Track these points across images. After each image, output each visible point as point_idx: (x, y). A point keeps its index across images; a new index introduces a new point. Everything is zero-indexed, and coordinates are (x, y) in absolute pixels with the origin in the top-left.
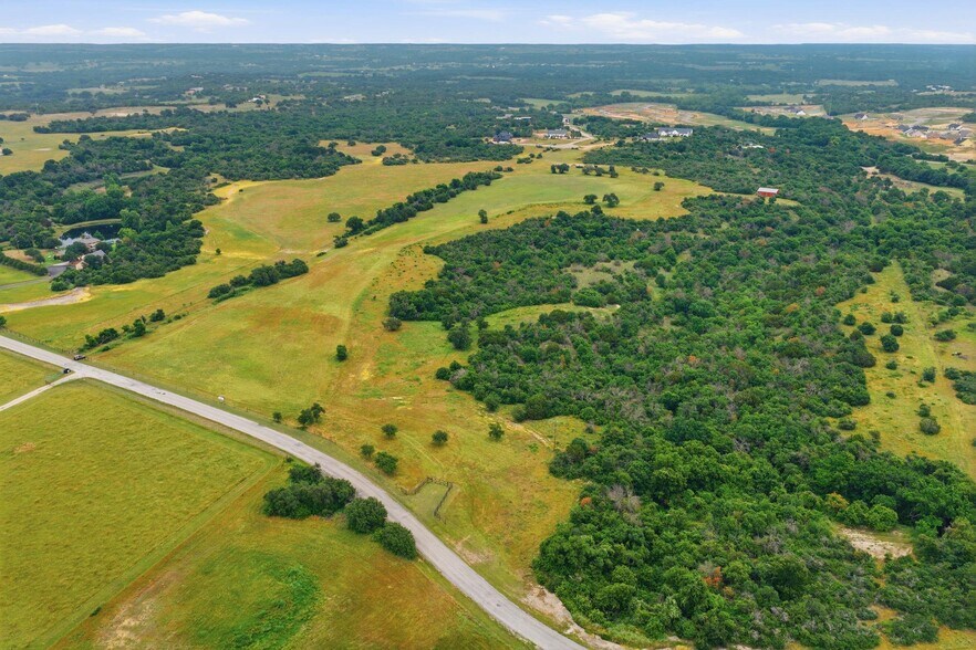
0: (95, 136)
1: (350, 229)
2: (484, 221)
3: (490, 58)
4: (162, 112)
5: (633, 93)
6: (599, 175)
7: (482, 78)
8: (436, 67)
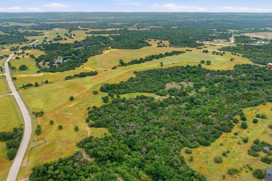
0: (95, 35)
1: (120, 64)
2: (162, 66)
3: (232, 17)
4: (119, 30)
5: (268, 29)
6: (217, 54)
7: (222, 23)
8: (213, 19)
